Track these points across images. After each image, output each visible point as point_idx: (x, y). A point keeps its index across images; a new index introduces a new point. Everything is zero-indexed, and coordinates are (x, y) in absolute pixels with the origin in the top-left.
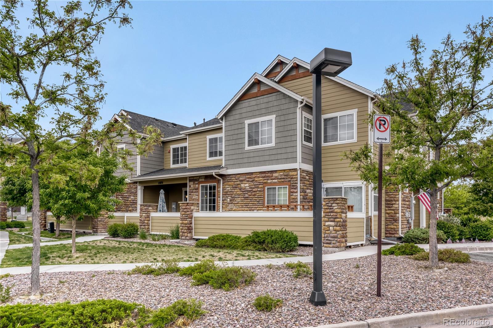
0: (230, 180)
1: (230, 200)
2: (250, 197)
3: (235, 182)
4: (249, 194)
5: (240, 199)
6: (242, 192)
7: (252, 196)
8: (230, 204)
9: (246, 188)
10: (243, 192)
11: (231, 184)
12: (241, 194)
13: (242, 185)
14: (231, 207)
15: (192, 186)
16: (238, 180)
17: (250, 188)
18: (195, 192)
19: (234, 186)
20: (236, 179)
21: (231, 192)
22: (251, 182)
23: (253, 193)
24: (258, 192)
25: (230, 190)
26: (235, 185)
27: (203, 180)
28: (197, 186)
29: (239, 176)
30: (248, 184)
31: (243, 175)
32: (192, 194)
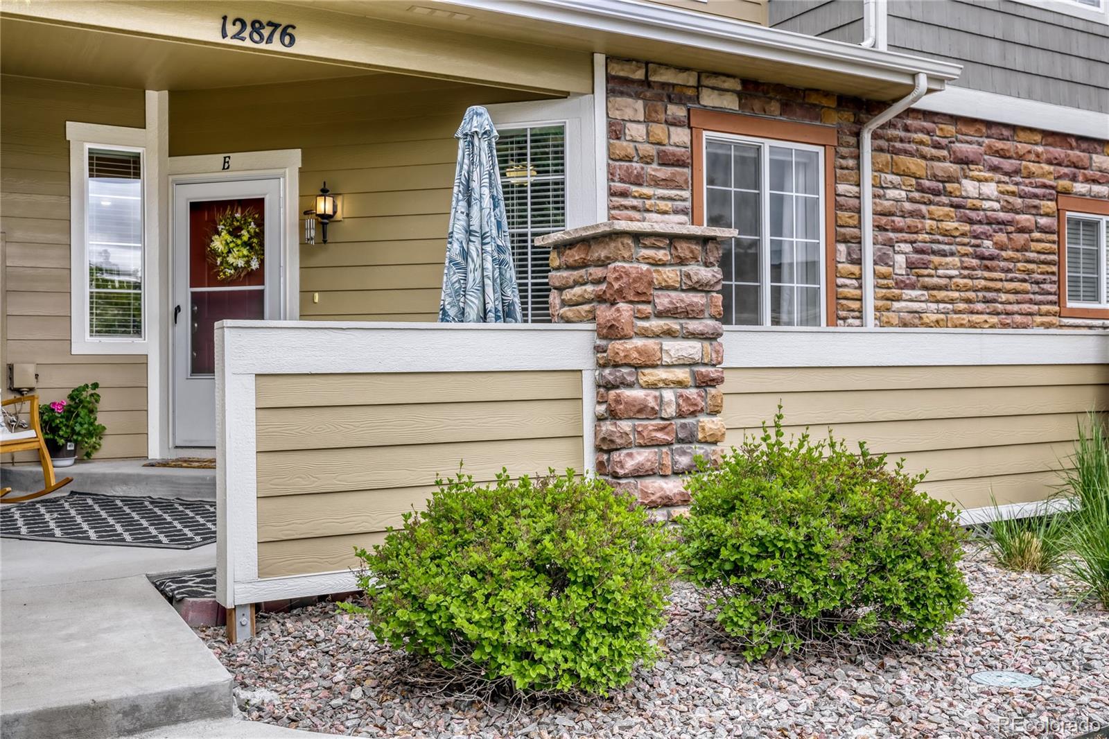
0: (907, 146)
1: (911, 266)
2: (1004, 253)
3: (933, 158)
4: (1001, 237)
5: (956, 260)
6: (967, 227)
7: (1010, 253)
8: (907, 286)
9: (987, 204)
10: (971, 222)
11: (913, 168)
12: (963, 235)
13: (969, 187)
14: (915, 306)
15: (636, 131)
16: (945, 153)
17: (1003, 209)
18: (657, 183)
19: (927, 183)
20: (937, 146)
21: (912, 214)
22: (1006, 179)
23: (1021, 238)
24: (1036, 235)
25: (908, 206)
26: (935, 177)
27: (730, 103)
28: (681, 136)
29: (950, 129)
30: (993, 185)
31: (971, 130)
32: (634, 188)
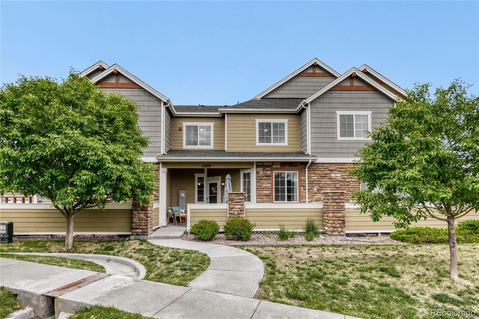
0: (317, 169)
1: (318, 190)
2: (342, 187)
3: (323, 171)
4: (342, 184)
5: (330, 188)
6: (332, 182)
7: (344, 186)
8: (317, 194)
9: (337, 178)
10: (333, 181)
11: (318, 173)
12: (331, 184)
13: (333, 175)
14: (319, 197)
15: (261, 172)
16: (327, 169)
17: (342, 178)
18: (265, 180)
19: (322, 175)
20: (325, 168)
21: (318, 181)
22: (343, 173)
23: (347, 184)
24: (352, 183)
25: (317, 180)
26: (324, 174)
27: (279, 166)
28: (269, 172)
29: (328, 165)
30: (339, 174)
31: (333, 165)
32: (261, 181)
